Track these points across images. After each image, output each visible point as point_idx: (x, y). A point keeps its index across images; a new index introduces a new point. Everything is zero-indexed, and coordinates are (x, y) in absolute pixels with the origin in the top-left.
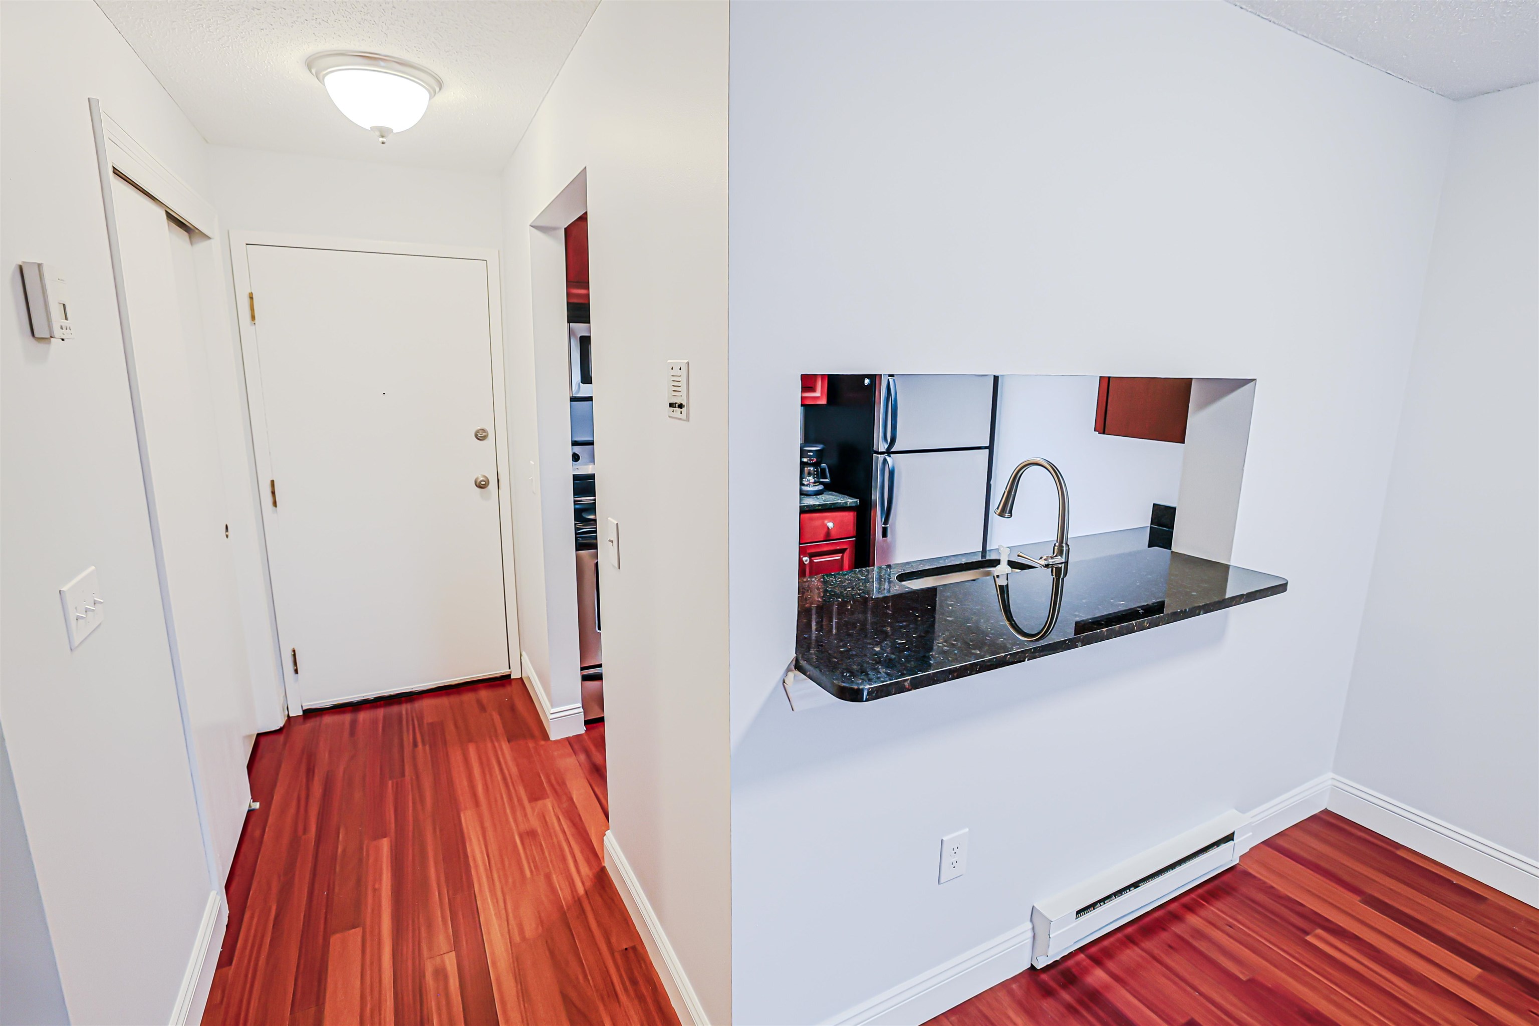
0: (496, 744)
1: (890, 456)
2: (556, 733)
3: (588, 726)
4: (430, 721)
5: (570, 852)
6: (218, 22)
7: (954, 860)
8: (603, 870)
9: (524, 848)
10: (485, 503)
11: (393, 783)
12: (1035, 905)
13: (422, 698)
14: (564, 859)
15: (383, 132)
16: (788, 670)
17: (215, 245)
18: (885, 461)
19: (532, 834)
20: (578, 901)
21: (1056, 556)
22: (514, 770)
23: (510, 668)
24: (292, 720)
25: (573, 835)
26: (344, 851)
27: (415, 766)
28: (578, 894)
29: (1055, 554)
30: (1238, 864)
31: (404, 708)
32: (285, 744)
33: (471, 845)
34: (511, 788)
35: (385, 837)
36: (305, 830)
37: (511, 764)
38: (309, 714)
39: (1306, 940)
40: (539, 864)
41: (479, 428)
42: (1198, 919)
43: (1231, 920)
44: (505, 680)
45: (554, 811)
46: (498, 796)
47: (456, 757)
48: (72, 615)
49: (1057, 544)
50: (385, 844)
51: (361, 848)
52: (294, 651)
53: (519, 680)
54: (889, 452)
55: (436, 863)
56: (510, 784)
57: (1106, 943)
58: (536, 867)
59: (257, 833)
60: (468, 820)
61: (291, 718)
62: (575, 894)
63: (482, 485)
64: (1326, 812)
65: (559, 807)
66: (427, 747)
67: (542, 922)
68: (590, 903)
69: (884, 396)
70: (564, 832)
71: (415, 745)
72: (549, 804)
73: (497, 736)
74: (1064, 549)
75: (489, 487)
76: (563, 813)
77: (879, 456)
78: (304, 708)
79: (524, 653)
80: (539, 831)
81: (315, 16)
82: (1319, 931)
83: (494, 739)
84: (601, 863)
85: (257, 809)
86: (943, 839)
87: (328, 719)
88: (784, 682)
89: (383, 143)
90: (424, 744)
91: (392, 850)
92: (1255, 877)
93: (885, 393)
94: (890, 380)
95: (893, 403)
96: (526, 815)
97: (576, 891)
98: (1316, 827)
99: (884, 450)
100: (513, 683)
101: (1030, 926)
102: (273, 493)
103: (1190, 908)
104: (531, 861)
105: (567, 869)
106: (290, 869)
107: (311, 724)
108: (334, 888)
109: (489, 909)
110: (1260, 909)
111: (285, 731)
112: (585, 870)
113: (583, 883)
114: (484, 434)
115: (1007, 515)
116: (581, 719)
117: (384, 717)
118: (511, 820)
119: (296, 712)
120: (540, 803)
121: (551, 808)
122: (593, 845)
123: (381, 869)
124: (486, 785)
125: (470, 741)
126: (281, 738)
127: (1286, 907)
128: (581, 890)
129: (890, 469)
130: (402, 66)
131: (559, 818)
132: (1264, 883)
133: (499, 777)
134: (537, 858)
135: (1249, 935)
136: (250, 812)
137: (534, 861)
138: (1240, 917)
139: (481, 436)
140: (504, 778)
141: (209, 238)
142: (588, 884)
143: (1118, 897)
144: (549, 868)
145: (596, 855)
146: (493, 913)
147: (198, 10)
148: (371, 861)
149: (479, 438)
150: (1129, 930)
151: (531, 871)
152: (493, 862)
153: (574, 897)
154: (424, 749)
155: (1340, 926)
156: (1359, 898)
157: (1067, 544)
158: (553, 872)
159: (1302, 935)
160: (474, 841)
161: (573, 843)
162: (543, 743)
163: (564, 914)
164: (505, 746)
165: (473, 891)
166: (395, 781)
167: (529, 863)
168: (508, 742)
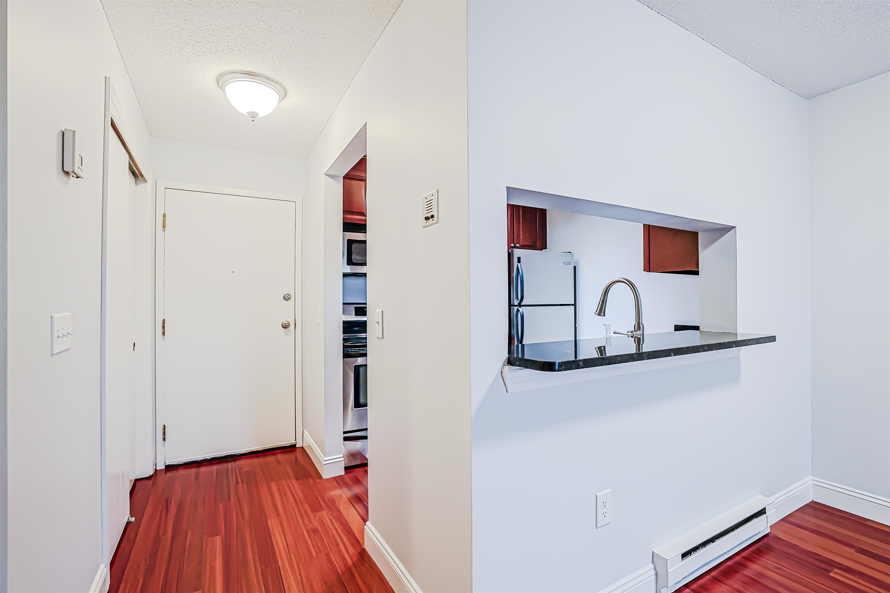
0: (289, 482)
1: (521, 308)
2: (326, 474)
3: (347, 470)
4: (246, 470)
5: (341, 540)
6: (176, 51)
7: (604, 511)
8: (364, 550)
9: (311, 540)
10: (287, 337)
11: (223, 504)
12: (654, 551)
13: (241, 459)
14: (337, 545)
15: (253, 115)
16: (504, 365)
17: (148, 186)
18: (518, 310)
19: (315, 531)
20: (349, 569)
21: (637, 330)
22: (301, 495)
23: (296, 441)
24: (158, 472)
25: (342, 531)
26: (190, 544)
27: (237, 494)
28: (348, 565)
29: (636, 330)
30: (769, 532)
31: (230, 465)
32: (153, 485)
33: (275, 539)
34: (300, 505)
35: (218, 535)
36: (165, 533)
37: (299, 492)
38: (169, 468)
39: (830, 576)
40: (321, 548)
41: (286, 293)
42: (756, 565)
43: (776, 565)
44: (293, 447)
45: (328, 518)
46: (292, 510)
47: (264, 490)
48: (56, 334)
49: (636, 324)
50: (218, 540)
51: (202, 542)
52: (164, 426)
53: (301, 448)
54: (520, 305)
55: (252, 548)
56: (299, 503)
57: (701, 582)
58: (319, 549)
59: (132, 536)
60: (272, 523)
61: (158, 471)
62: (346, 565)
63: (285, 326)
64: (813, 502)
65: (332, 515)
66: (245, 485)
67: (326, 584)
68: (357, 570)
69: (515, 274)
70: (336, 529)
71: (237, 483)
72: (325, 514)
73: (289, 477)
74: (641, 326)
75: (290, 327)
76: (335, 519)
77: (514, 307)
78: (167, 464)
79: (305, 431)
80: (320, 529)
81: (229, 47)
82: (836, 570)
83: (287, 479)
84: (362, 546)
85: (133, 522)
86: (597, 495)
87: (181, 472)
88: (502, 372)
89: (253, 121)
90: (242, 482)
91: (222, 543)
92: (783, 540)
93: (516, 272)
94: (519, 265)
95: (521, 277)
96: (310, 520)
97: (347, 563)
98: (811, 511)
99: (517, 304)
100: (297, 450)
101: (653, 566)
102: (163, 327)
103: (748, 559)
104: (315, 546)
105: (340, 551)
106: (154, 554)
107: (169, 474)
108: (183, 567)
109: (289, 575)
110: (793, 558)
111: (153, 478)
112: (351, 550)
113: (351, 558)
114: (289, 297)
115: (602, 314)
116: (343, 465)
117: (217, 471)
118: (301, 523)
119: (161, 466)
120: (319, 513)
121: (326, 516)
122: (356, 536)
123: (215, 556)
124: (283, 503)
125: (272, 480)
126: (150, 482)
127: (808, 556)
128: (350, 562)
129: (521, 314)
130: (267, 80)
131: (332, 522)
132: (791, 543)
133: (292, 500)
134: (319, 545)
135: (792, 574)
136: (128, 523)
137: (317, 546)
138: (782, 563)
139: (287, 298)
140: (295, 500)
141: (147, 182)
142: (355, 559)
143: (704, 548)
144: (328, 550)
145: (358, 541)
146: (292, 578)
147: (168, 43)
148: (209, 549)
149: (286, 299)
150: (714, 574)
151: (316, 552)
152: (290, 548)
153: (345, 567)
154: (243, 487)
155: (848, 567)
156: (854, 550)
157: (642, 324)
158: (330, 552)
159: (826, 573)
160: (278, 536)
161: (342, 535)
162: (318, 480)
163: (340, 576)
164: (294, 482)
165: (278, 565)
166: (224, 503)
167: (314, 547)
168: (297, 480)
